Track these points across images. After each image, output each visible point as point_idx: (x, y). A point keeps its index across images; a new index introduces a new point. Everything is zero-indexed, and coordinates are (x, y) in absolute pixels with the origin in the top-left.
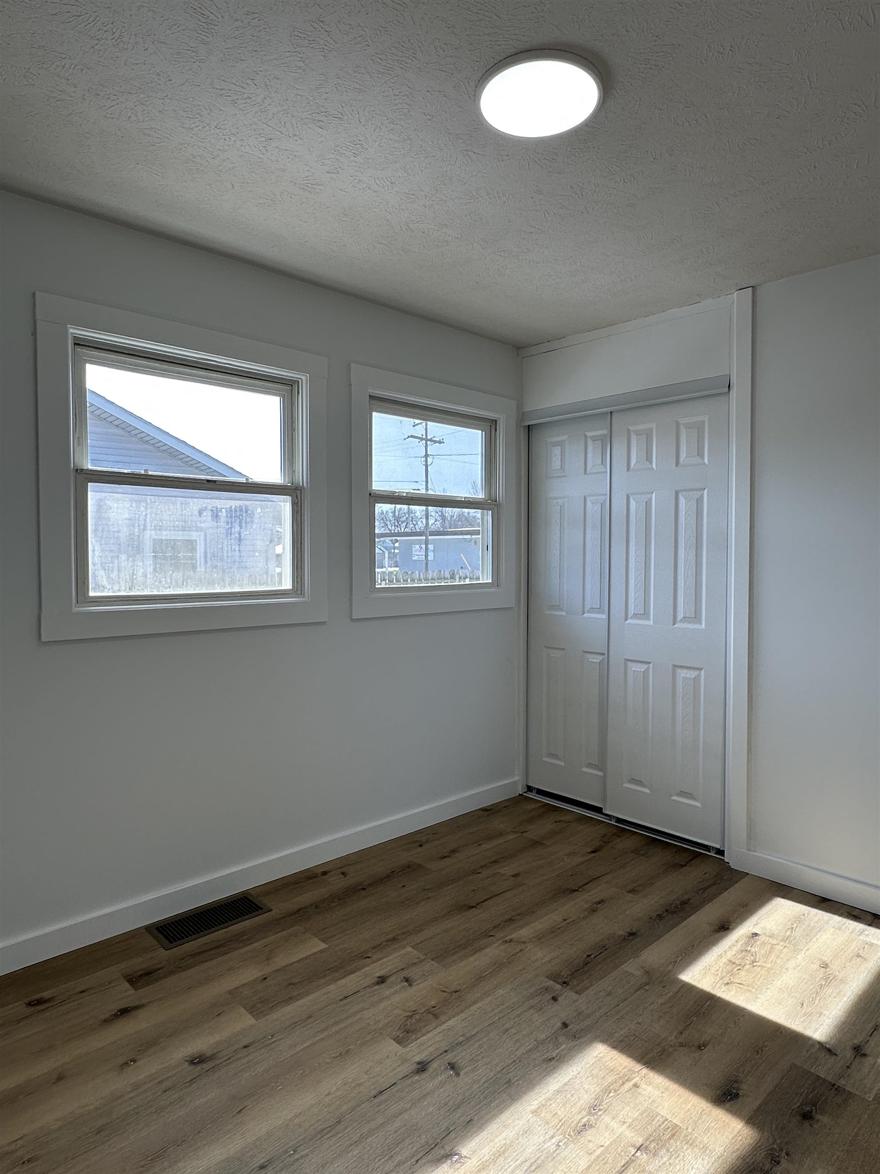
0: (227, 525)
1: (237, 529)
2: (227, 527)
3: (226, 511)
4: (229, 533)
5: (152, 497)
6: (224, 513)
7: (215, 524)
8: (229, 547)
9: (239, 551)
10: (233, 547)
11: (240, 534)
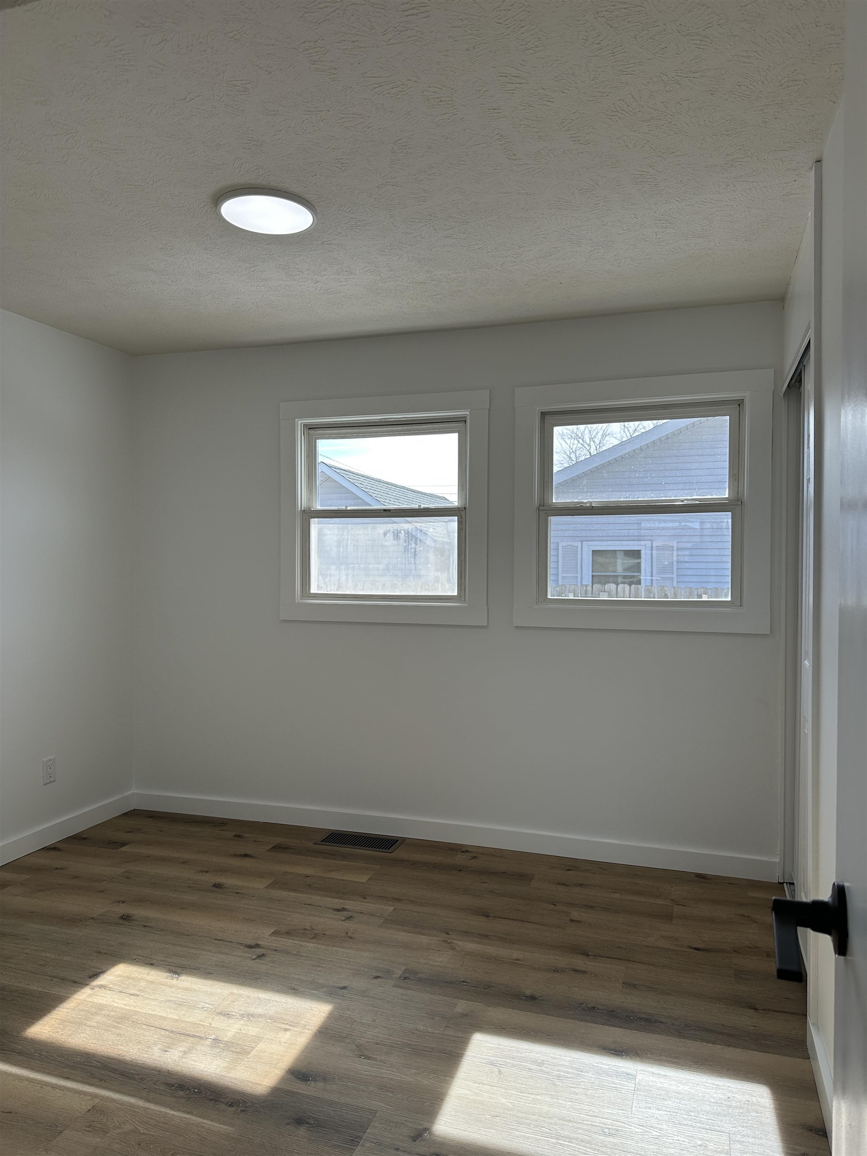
0: (405, 543)
1: (413, 545)
2: (405, 544)
3: (405, 532)
4: (406, 549)
5: (352, 525)
6: (402, 535)
7: (395, 542)
8: (407, 560)
9: (415, 564)
10: (410, 560)
11: (415, 549)
